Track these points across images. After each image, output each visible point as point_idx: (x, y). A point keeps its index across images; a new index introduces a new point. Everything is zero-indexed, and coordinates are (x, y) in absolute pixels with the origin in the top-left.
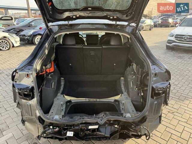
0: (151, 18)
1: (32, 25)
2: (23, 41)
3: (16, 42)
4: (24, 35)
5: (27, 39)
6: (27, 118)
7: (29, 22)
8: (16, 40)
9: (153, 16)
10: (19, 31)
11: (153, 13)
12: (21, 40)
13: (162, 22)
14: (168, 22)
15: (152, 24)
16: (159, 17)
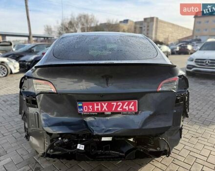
0: (167, 45)
1: (33, 50)
2: (23, 68)
3: (15, 68)
4: (24, 61)
5: (28, 65)
6: (33, 131)
7: (30, 47)
8: (15, 66)
9: (169, 43)
10: (19, 57)
11: (170, 40)
12: (21, 66)
13: (180, 49)
14: (187, 49)
15: (169, 50)
16: (177, 44)
